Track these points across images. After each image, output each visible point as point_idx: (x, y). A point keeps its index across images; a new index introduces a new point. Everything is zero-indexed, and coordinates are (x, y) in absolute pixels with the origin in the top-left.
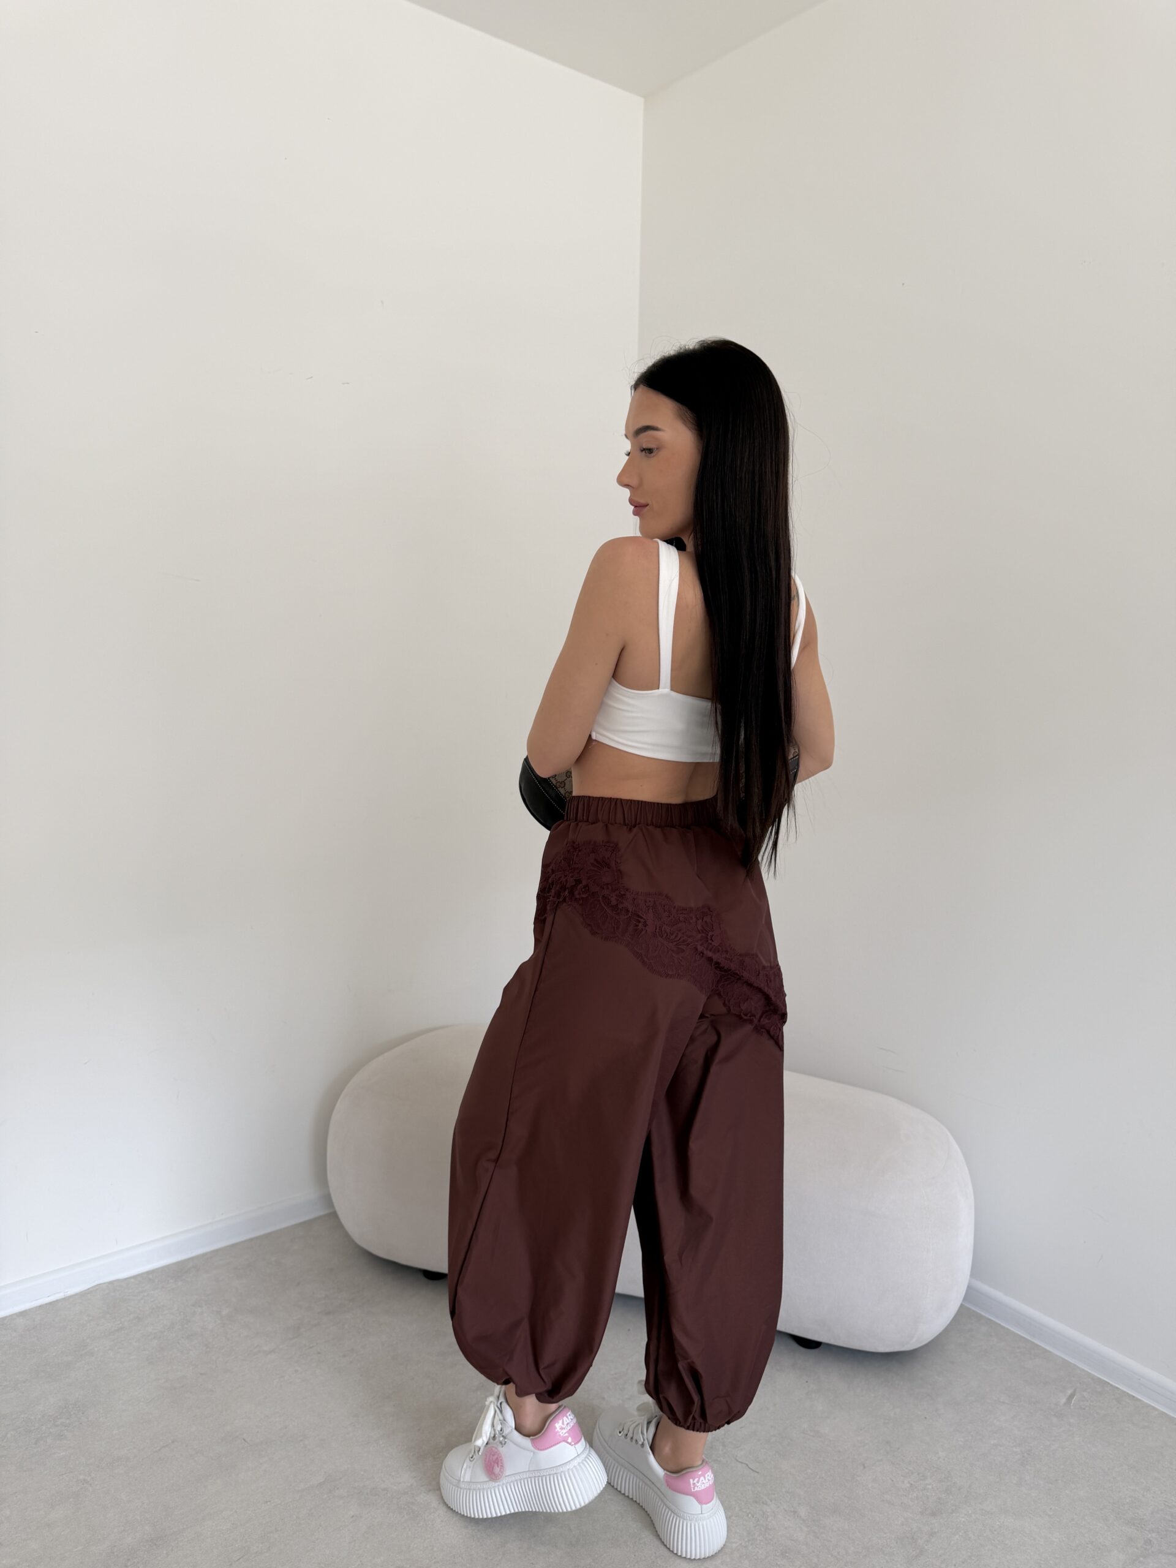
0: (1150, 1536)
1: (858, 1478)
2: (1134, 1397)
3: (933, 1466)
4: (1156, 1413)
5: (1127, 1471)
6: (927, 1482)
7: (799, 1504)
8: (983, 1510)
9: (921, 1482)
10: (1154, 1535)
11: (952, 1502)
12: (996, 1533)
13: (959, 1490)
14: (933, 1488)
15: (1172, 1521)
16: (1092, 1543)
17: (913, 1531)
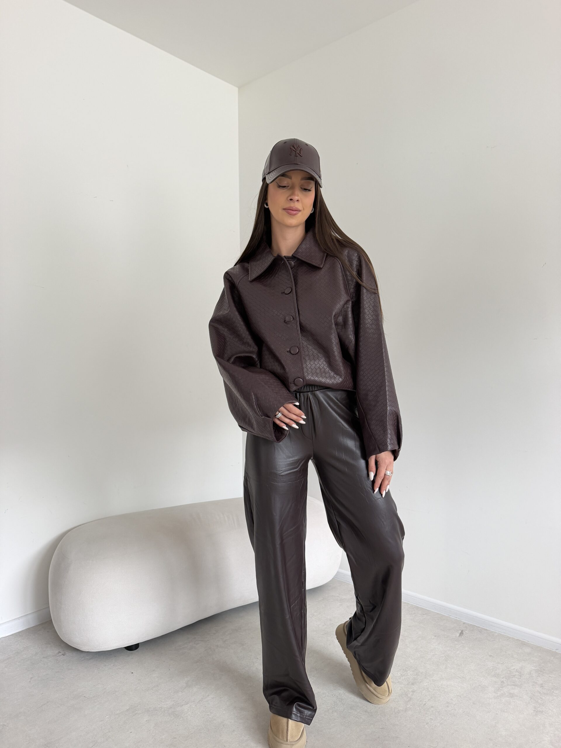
0: (503, 680)
2: (486, 629)
3: (409, 666)
4: (496, 634)
5: (489, 658)
6: (408, 672)
8: (433, 680)
9: (405, 673)
10: (504, 679)
11: (420, 678)
12: (440, 687)
13: (422, 673)
14: (410, 674)
15: (510, 673)
16: (480, 686)
17: (406, 691)
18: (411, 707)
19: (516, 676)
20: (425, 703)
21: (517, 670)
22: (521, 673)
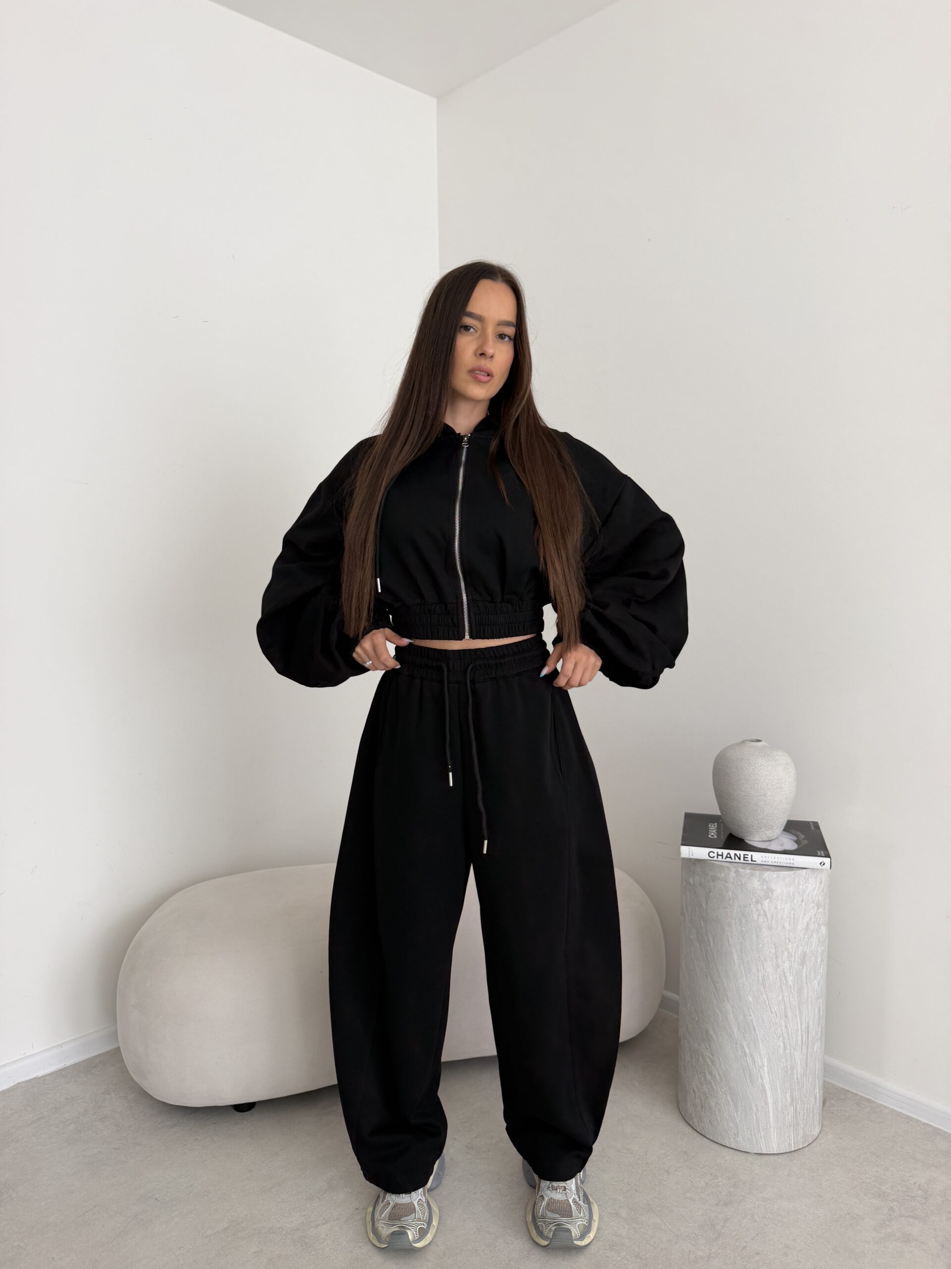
0: (892, 1204)
1: (664, 1183)
2: (869, 1100)
4: (887, 1111)
5: (870, 1157)
7: (620, 1207)
8: (763, 1197)
9: (714, 1181)
10: (894, 1203)
11: (740, 1194)
12: (775, 1214)
14: (723, 1184)
15: (907, 1192)
16: (849, 1214)
17: (712, 1219)
18: (719, 1251)
19: (917, 1198)
20: (745, 1244)
21: (920, 1185)
22: (927, 1192)
